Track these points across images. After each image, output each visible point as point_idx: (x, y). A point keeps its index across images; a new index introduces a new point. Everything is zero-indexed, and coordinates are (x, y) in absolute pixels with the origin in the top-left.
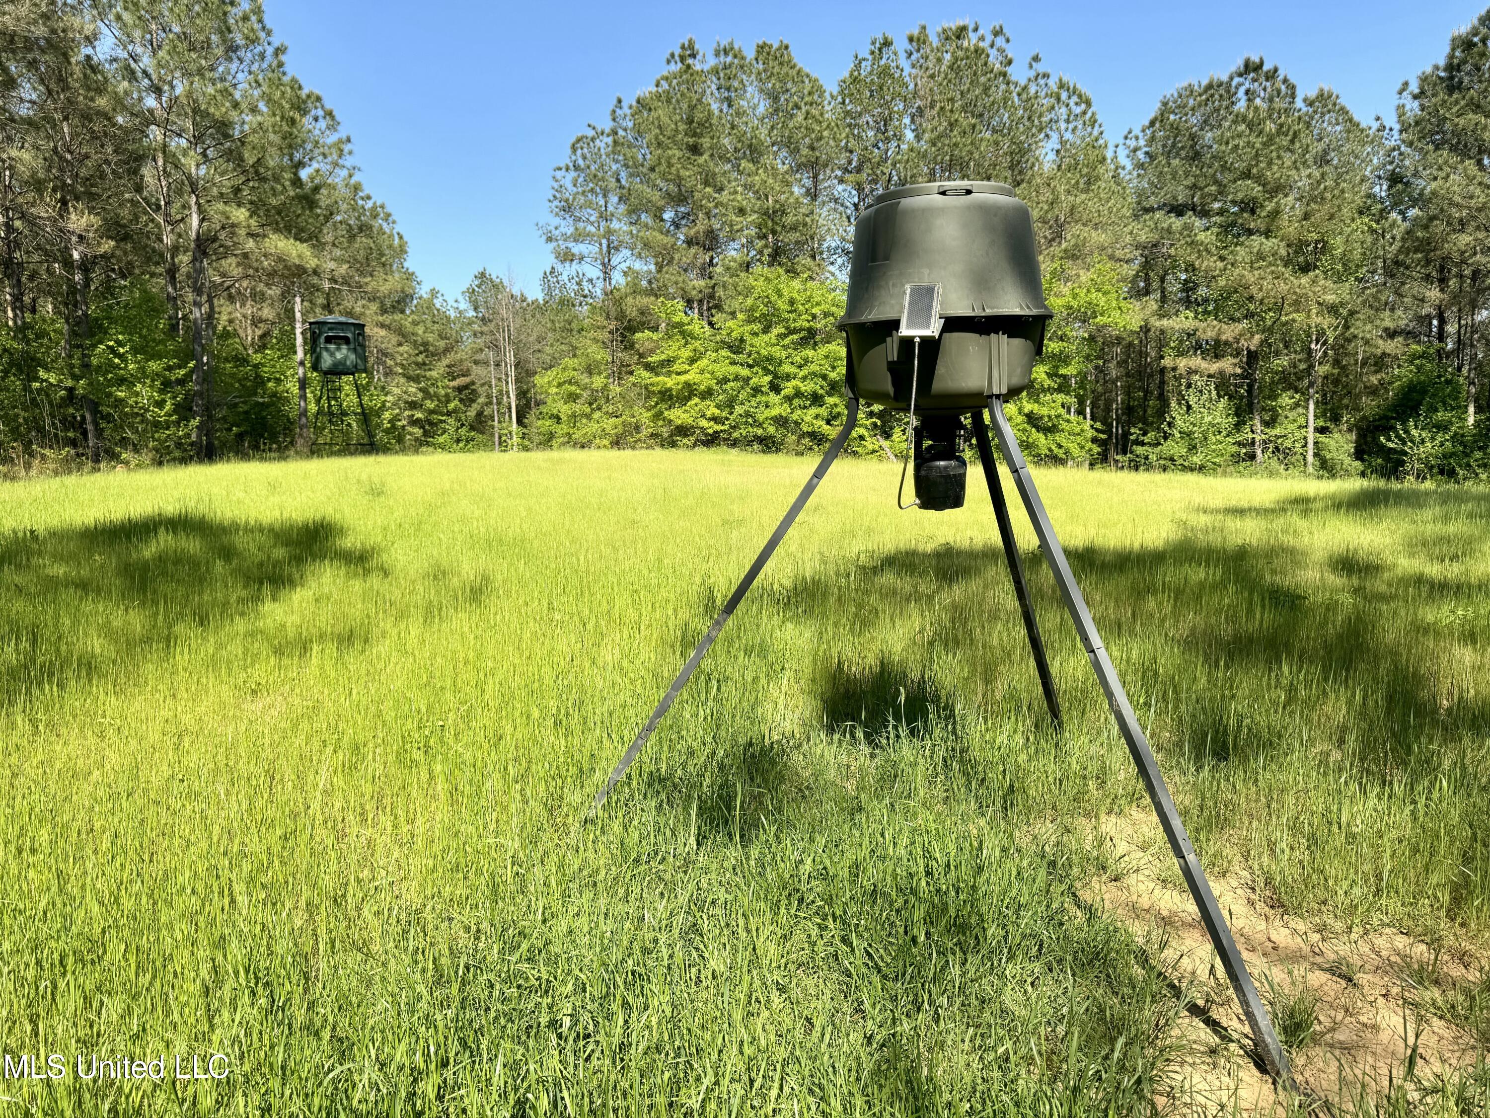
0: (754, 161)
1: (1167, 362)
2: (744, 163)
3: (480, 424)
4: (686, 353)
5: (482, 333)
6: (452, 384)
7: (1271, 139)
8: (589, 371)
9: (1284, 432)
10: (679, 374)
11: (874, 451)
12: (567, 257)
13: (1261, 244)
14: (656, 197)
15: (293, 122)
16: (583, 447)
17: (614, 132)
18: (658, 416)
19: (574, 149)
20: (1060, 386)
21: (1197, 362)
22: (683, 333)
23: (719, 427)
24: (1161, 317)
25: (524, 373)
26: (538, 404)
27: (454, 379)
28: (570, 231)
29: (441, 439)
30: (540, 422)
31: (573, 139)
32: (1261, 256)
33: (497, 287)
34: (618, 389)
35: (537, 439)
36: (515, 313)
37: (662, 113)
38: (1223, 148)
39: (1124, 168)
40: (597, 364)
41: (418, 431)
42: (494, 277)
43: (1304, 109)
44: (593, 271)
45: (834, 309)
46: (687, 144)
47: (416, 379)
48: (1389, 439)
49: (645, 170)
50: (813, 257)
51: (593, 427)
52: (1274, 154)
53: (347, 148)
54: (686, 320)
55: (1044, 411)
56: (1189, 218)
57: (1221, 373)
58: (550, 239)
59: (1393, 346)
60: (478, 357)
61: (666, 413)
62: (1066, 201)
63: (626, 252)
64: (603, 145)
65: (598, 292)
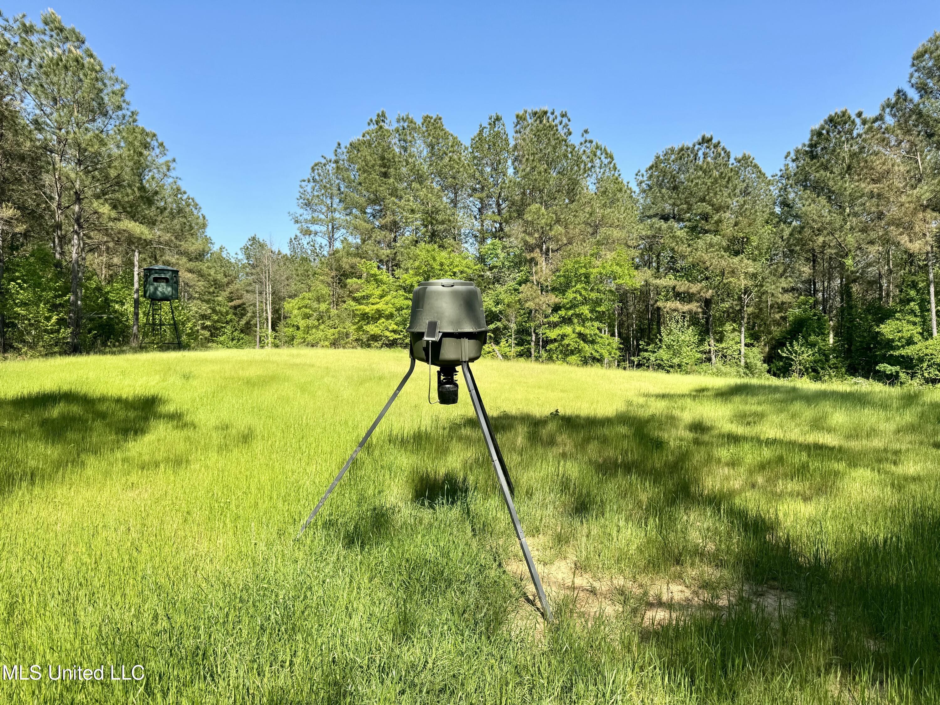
0: (421, 183)
1: (660, 304)
2: (414, 185)
3: (248, 329)
4: (378, 292)
5: (252, 274)
6: (230, 304)
7: (716, 180)
8: (318, 300)
9: (727, 346)
10: (373, 304)
11: (489, 352)
12: (307, 232)
13: (711, 239)
14: (362, 200)
15: (141, 154)
16: (313, 346)
17: (336, 162)
18: (360, 328)
19: (313, 169)
20: (596, 317)
21: (677, 304)
22: (376, 280)
23: (397, 336)
24: (656, 278)
25: (278, 299)
26: (285, 318)
27: (232, 301)
28: (309, 218)
29: (222, 339)
30: (286, 329)
31: (313, 165)
32: (711, 245)
33: (262, 246)
34: (336, 312)
35: (283, 340)
36: (274, 262)
37: (365, 152)
38: (690, 184)
39: (635, 192)
40: (323, 296)
41: (207, 334)
42: (261, 241)
43: (735, 164)
44: (322, 241)
45: (466, 269)
46: (381, 172)
47: (208, 302)
48: (783, 352)
49: (354, 184)
50: (455, 238)
51: (320, 334)
52: (718, 189)
53: (172, 165)
54: (378, 272)
55: (587, 332)
56: (672, 222)
57: (690, 312)
58: (297, 222)
59: (787, 298)
60: (248, 288)
61: (365, 327)
62: (599, 212)
63: (343, 231)
64: (330, 168)
65: (325, 253)
